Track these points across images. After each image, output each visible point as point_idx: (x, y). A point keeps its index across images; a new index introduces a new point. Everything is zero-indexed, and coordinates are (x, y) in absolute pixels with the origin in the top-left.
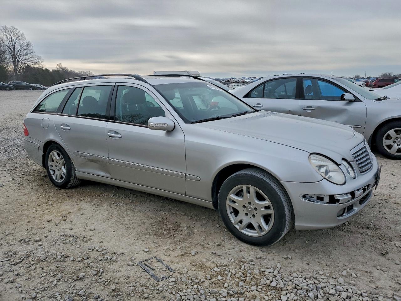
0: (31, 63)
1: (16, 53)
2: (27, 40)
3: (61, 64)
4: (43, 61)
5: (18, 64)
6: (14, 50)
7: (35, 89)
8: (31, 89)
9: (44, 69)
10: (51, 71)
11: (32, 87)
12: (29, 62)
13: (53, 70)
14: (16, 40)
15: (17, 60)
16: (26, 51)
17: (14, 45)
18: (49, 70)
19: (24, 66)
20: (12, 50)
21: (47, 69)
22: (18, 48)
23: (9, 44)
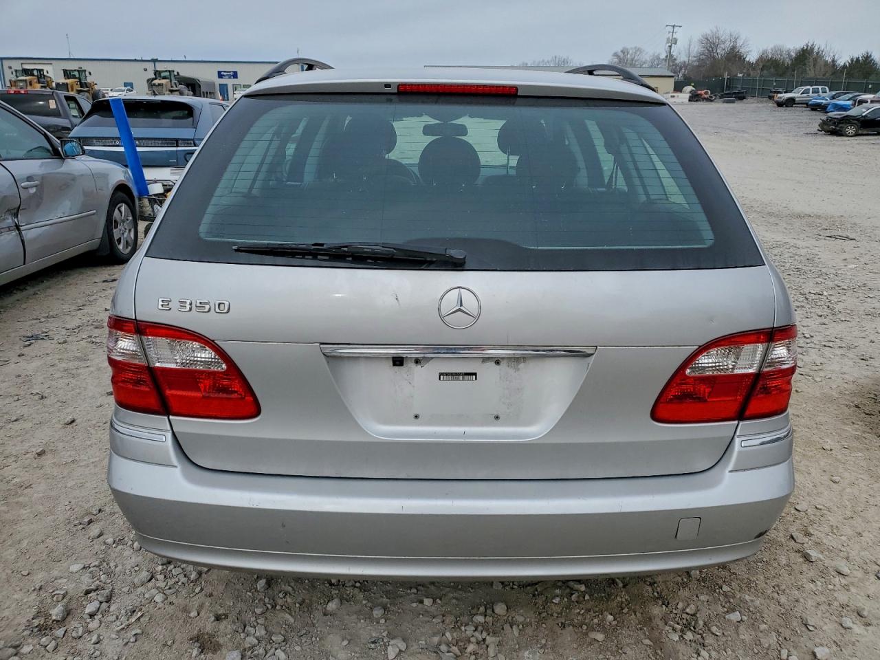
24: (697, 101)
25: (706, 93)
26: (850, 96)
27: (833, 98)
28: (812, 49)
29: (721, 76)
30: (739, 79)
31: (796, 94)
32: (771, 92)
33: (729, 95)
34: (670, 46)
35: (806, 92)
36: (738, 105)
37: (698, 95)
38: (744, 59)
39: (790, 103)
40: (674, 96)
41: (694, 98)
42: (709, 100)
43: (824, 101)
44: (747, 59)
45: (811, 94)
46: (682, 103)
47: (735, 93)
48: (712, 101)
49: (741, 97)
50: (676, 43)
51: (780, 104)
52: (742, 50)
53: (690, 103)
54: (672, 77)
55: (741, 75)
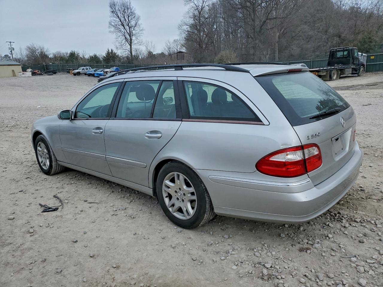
24: (35, 75)
25: (38, 72)
26: (101, 70)
27: (95, 71)
28: (74, 53)
29: (42, 64)
30: (50, 65)
31: (80, 70)
32: (67, 70)
33: (49, 72)
34: (11, 51)
35: (83, 69)
36: (54, 76)
37: (35, 73)
38: (48, 57)
39: (79, 74)
40: (24, 74)
41: (34, 74)
42: (41, 74)
43: (92, 73)
44: (50, 57)
45: (85, 70)
46: (29, 77)
47: (51, 71)
48: (42, 75)
49: (54, 73)
50: (14, 50)
51: (75, 75)
52: (46, 53)
53: (32, 76)
54: (20, 65)
55: (51, 63)
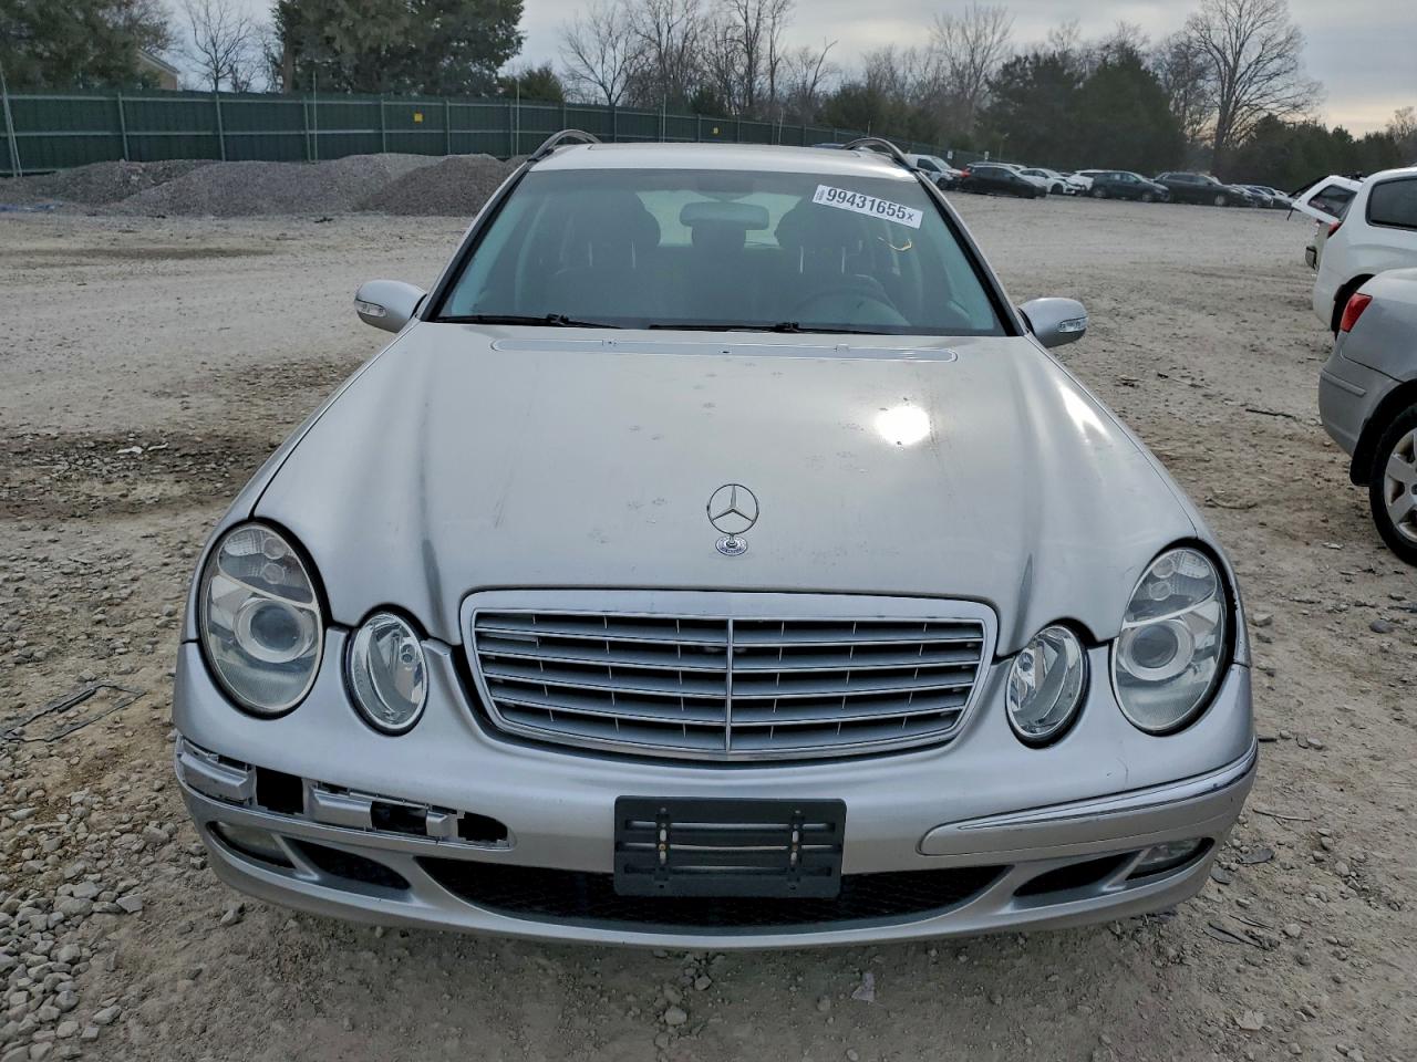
0: (1282, 109)
1: (1241, 70)
2: (1292, 22)
3: (1411, 109)
4: (1323, 100)
5: (1234, 113)
6: (1236, 61)
7: (1235, 201)
8: (1220, 200)
9: (1330, 130)
10: (1355, 139)
11: (1226, 193)
12: (1274, 105)
13: (1368, 137)
14: (1253, 25)
15: (1234, 98)
16: (1272, 67)
17: (1242, 45)
18: (1350, 133)
19: (1252, 120)
20: (1230, 59)
21: (1344, 129)
22: (1250, 53)
23: (1228, 39)
